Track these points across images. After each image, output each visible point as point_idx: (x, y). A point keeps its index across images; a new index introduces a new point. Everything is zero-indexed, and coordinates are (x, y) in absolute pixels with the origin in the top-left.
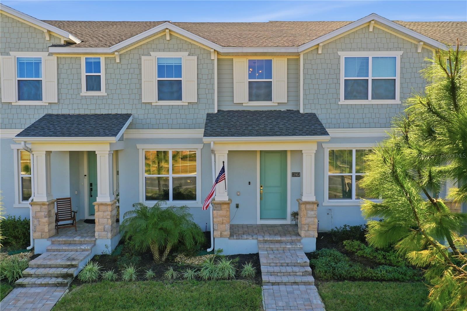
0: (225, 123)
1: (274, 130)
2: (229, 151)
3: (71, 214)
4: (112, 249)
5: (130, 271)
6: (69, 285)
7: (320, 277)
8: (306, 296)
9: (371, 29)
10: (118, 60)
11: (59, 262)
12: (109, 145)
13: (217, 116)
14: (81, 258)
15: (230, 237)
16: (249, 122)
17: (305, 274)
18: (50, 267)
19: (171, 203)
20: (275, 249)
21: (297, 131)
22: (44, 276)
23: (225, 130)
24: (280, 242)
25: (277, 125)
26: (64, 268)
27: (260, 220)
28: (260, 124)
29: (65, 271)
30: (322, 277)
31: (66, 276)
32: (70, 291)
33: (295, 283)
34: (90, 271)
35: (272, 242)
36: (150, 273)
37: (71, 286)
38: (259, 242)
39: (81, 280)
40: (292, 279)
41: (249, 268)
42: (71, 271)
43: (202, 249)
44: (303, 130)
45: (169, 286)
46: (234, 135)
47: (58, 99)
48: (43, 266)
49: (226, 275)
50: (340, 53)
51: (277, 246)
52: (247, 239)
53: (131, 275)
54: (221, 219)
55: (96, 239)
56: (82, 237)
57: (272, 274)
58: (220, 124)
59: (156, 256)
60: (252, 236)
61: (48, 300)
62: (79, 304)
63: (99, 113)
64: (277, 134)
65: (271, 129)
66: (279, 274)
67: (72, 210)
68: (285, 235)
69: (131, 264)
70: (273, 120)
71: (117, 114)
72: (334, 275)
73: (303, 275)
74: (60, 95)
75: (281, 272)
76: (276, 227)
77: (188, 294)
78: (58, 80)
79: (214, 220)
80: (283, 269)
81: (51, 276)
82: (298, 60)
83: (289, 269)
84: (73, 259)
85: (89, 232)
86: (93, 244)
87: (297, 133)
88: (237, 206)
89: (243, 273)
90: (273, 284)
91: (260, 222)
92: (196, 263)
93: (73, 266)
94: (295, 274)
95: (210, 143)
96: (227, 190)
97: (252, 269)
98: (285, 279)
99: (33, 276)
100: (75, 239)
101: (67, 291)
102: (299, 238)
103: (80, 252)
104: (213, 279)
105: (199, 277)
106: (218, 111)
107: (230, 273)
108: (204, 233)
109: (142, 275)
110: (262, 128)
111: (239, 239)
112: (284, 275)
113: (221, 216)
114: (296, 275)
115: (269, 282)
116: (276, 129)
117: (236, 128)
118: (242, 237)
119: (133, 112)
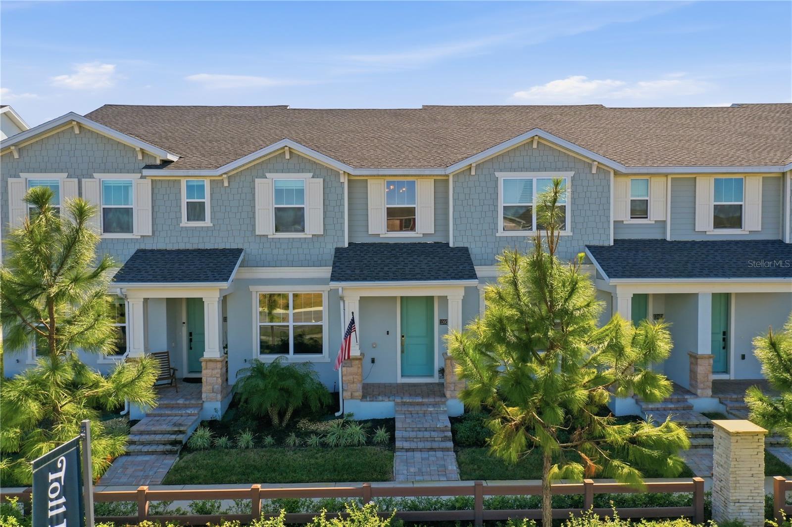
0: (357, 262)
1: (414, 271)
2: (360, 297)
3: (170, 372)
4: (222, 413)
5: (246, 438)
6: (179, 453)
7: (462, 443)
8: (442, 463)
9: (535, 146)
10: (226, 184)
11: (165, 427)
12: (218, 290)
13: (347, 252)
14: (190, 423)
15: (362, 398)
16: (386, 260)
17: (445, 439)
18: (155, 433)
19: (292, 358)
20: (414, 412)
21: (441, 273)
22: (150, 443)
23: (356, 272)
24: (421, 404)
25: (418, 265)
26: (172, 434)
27: (402, 378)
28: (399, 264)
29: (173, 437)
30: (464, 443)
31: (174, 443)
32: (181, 459)
33: (432, 449)
34: (202, 437)
35: (411, 404)
36: (269, 440)
37: (181, 454)
38: (397, 404)
39: (192, 448)
40: (428, 445)
41: (381, 434)
42: (180, 437)
43: (330, 412)
44: (448, 272)
45: (292, 453)
46: (366, 279)
47: (153, 232)
48: (147, 432)
49: (356, 442)
50: (497, 174)
51: (417, 408)
52: (382, 401)
53: (248, 442)
54: (351, 377)
55: (203, 401)
56: (186, 399)
57: (408, 439)
58: (351, 263)
59: (276, 420)
60: (389, 398)
61: (159, 468)
62: (195, 471)
63: (203, 248)
64: (417, 277)
65: (411, 270)
66: (415, 440)
67: (171, 367)
68: (428, 396)
69: (247, 429)
70: (415, 257)
71: (225, 249)
72: (477, 440)
73: (442, 441)
74: (155, 226)
75: (417, 438)
76: (420, 386)
77: (313, 461)
78: (153, 207)
79: (343, 378)
80: (420, 434)
81: (158, 443)
82: (447, 181)
83: (427, 434)
84: (180, 425)
85: (193, 393)
86: (200, 408)
87: (440, 275)
88: (373, 361)
89: (374, 439)
90: (408, 450)
91: (400, 380)
92: (322, 429)
93: (181, 432)
94: (433, 440)
95: (338, 289)
96: (358, 343)
97: (385, 435)
98: (421, 445)
99: (137, 443)
100: (178, 402)
101: (178, 459)
102: (443, 400)
103: (186, 417)
104: (341, 446)
105: (325, 444)
106: (350, 244)
107: (360, 440)
108: (332, 393)
109: (261, 442)
110: (400, 269)
111: (372, 401)
112: (420, 441)
113: (351, 374)
114: (435, 441)
115: (403, 449)
116: (417, 270)
117: (370, 269)
118: (376, 398)
119: (245, 247)
